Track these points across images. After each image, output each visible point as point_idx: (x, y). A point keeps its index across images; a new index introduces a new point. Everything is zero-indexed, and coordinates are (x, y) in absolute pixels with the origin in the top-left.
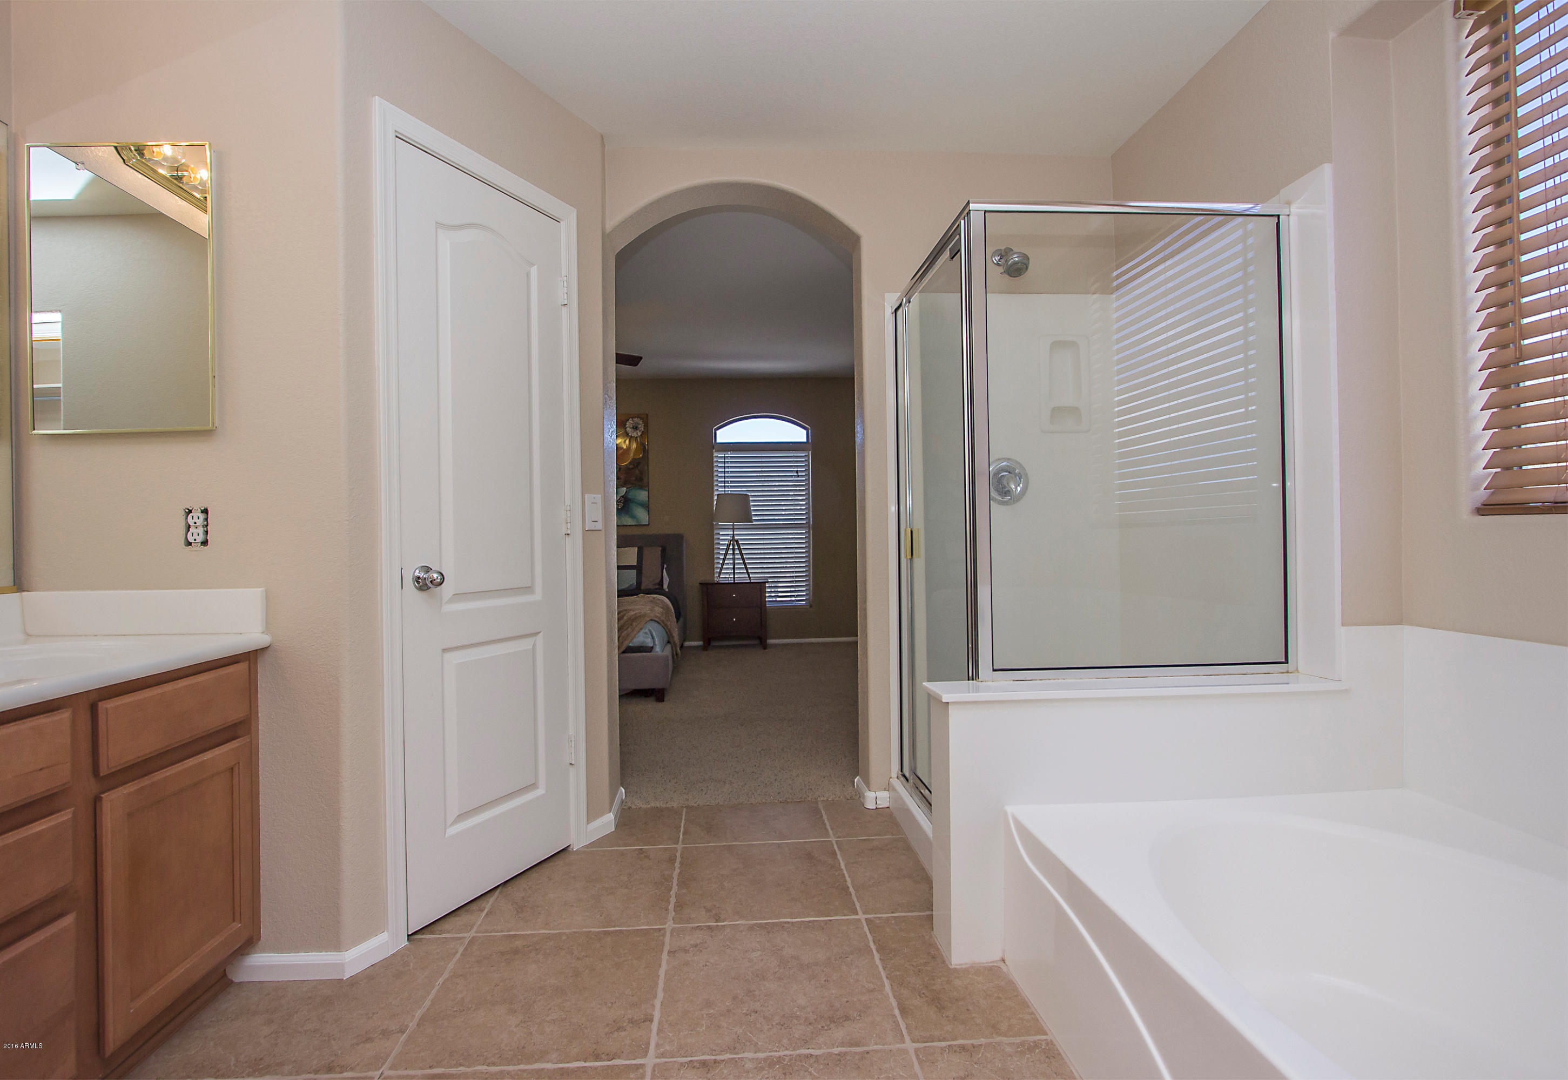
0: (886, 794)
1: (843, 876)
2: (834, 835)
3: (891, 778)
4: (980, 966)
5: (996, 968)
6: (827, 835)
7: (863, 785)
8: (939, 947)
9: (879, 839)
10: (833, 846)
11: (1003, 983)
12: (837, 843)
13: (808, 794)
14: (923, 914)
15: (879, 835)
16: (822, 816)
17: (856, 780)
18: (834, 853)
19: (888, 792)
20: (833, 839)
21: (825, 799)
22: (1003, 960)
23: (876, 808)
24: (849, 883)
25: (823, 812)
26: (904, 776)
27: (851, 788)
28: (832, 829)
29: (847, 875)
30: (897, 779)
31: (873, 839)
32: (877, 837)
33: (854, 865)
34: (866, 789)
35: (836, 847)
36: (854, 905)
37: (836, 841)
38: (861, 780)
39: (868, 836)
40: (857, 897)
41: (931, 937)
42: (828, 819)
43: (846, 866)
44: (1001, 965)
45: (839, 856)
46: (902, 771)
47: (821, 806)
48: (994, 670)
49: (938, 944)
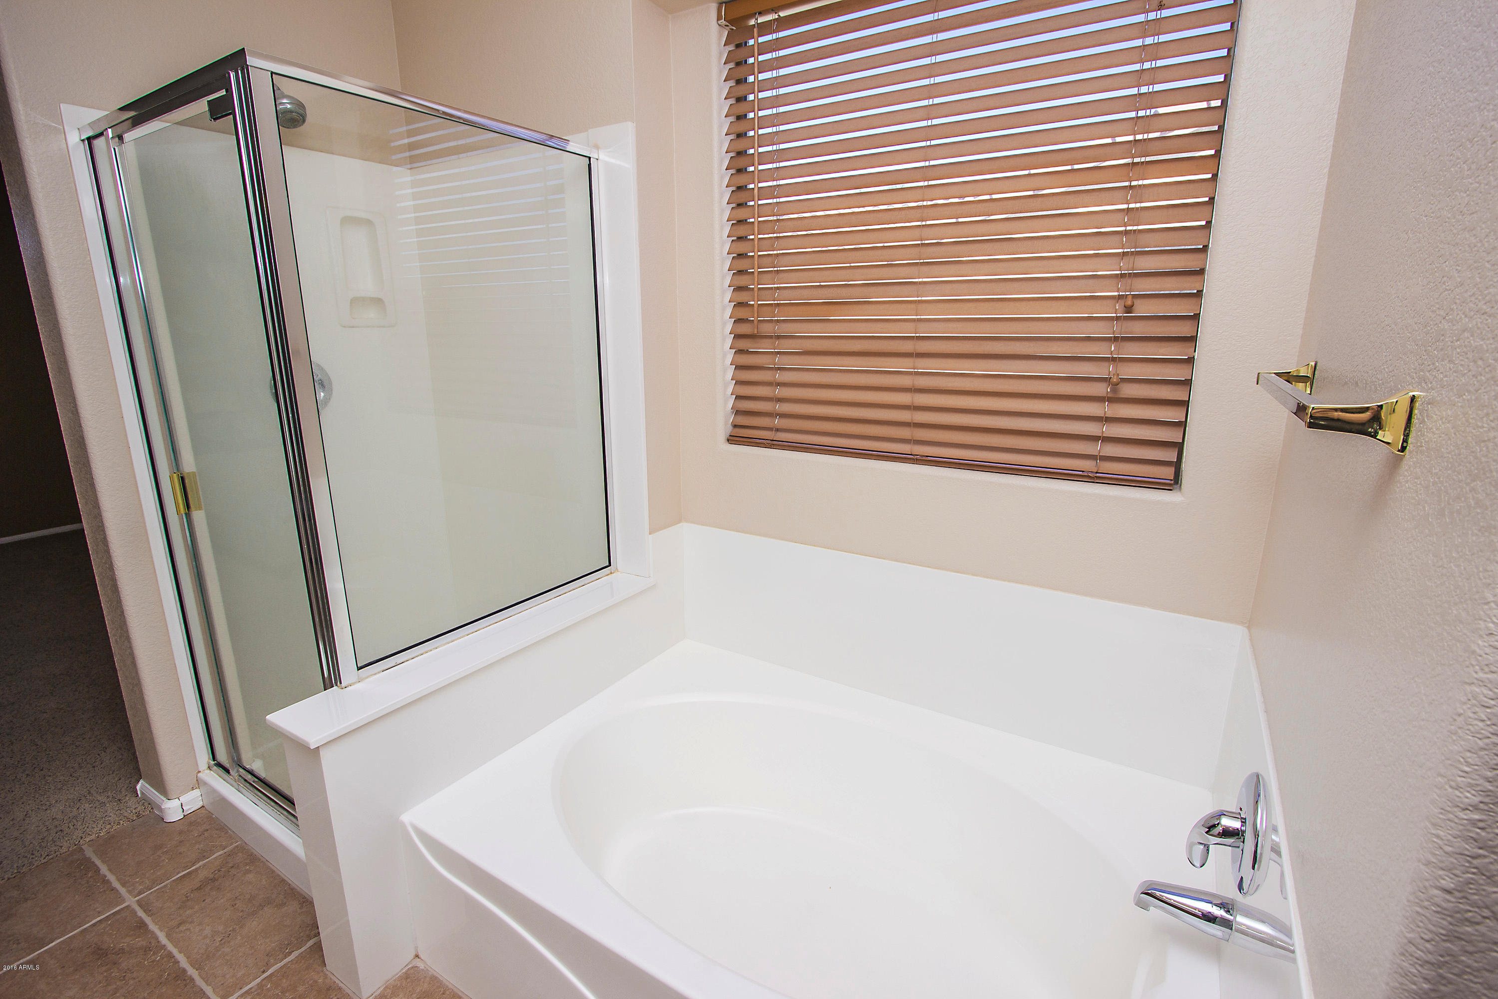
0: (197, 793)
1: (170, 956)
2: (129, 892)
3: (199, 772)
4: (395, 980)
5: (412, 971)
6: (120, 899)
7: (153, 794)
8: (341, 985)
9: (204, 865)
10: (134, 913)
11: (426, 986)
12: (140, 906)
13: (58, 843)
14: (303, 949)
15: (204, 858)
16: (98, 870)
17: (138, 787)
18: (142, 925)
19: (198, 790)
20: (131, 901)
21: (93, 837)
22: (417, 956)
23: (184, 816)
24: (184, 962)
25: (98, 862)
26: (219, 765)
27: (134, 799)
28: (124, 885)
29: (175, 952)
30: (209, 771)
31: (196, 870)
32: (201, 863)
33: (181, 928)
34: (162, 797)
35: (141, 913)
36: (204, 993)
37: (138, 901)
38: (147, 785)
39: (186, 868)
40: (203, 979)
41: (326, 976)
42: (110, 870)
43: (168, 936)
44: (418, 963)
45: (152, 927)
46: (214, 759)
47: (89, 853)
48: (359, 669)
49: (337, 981)
